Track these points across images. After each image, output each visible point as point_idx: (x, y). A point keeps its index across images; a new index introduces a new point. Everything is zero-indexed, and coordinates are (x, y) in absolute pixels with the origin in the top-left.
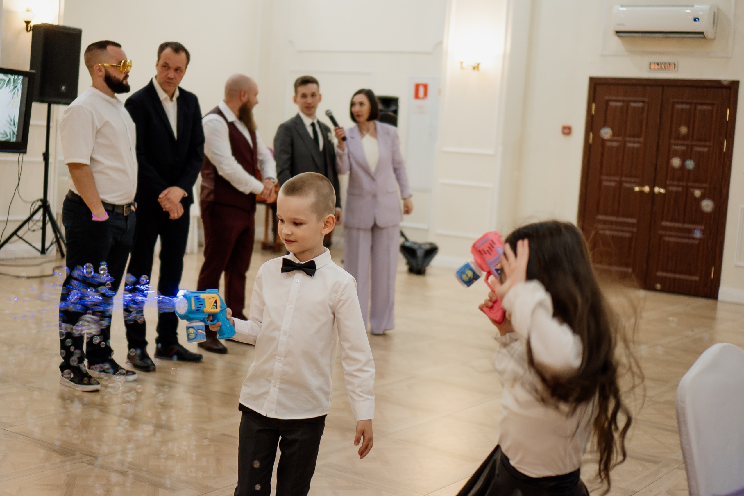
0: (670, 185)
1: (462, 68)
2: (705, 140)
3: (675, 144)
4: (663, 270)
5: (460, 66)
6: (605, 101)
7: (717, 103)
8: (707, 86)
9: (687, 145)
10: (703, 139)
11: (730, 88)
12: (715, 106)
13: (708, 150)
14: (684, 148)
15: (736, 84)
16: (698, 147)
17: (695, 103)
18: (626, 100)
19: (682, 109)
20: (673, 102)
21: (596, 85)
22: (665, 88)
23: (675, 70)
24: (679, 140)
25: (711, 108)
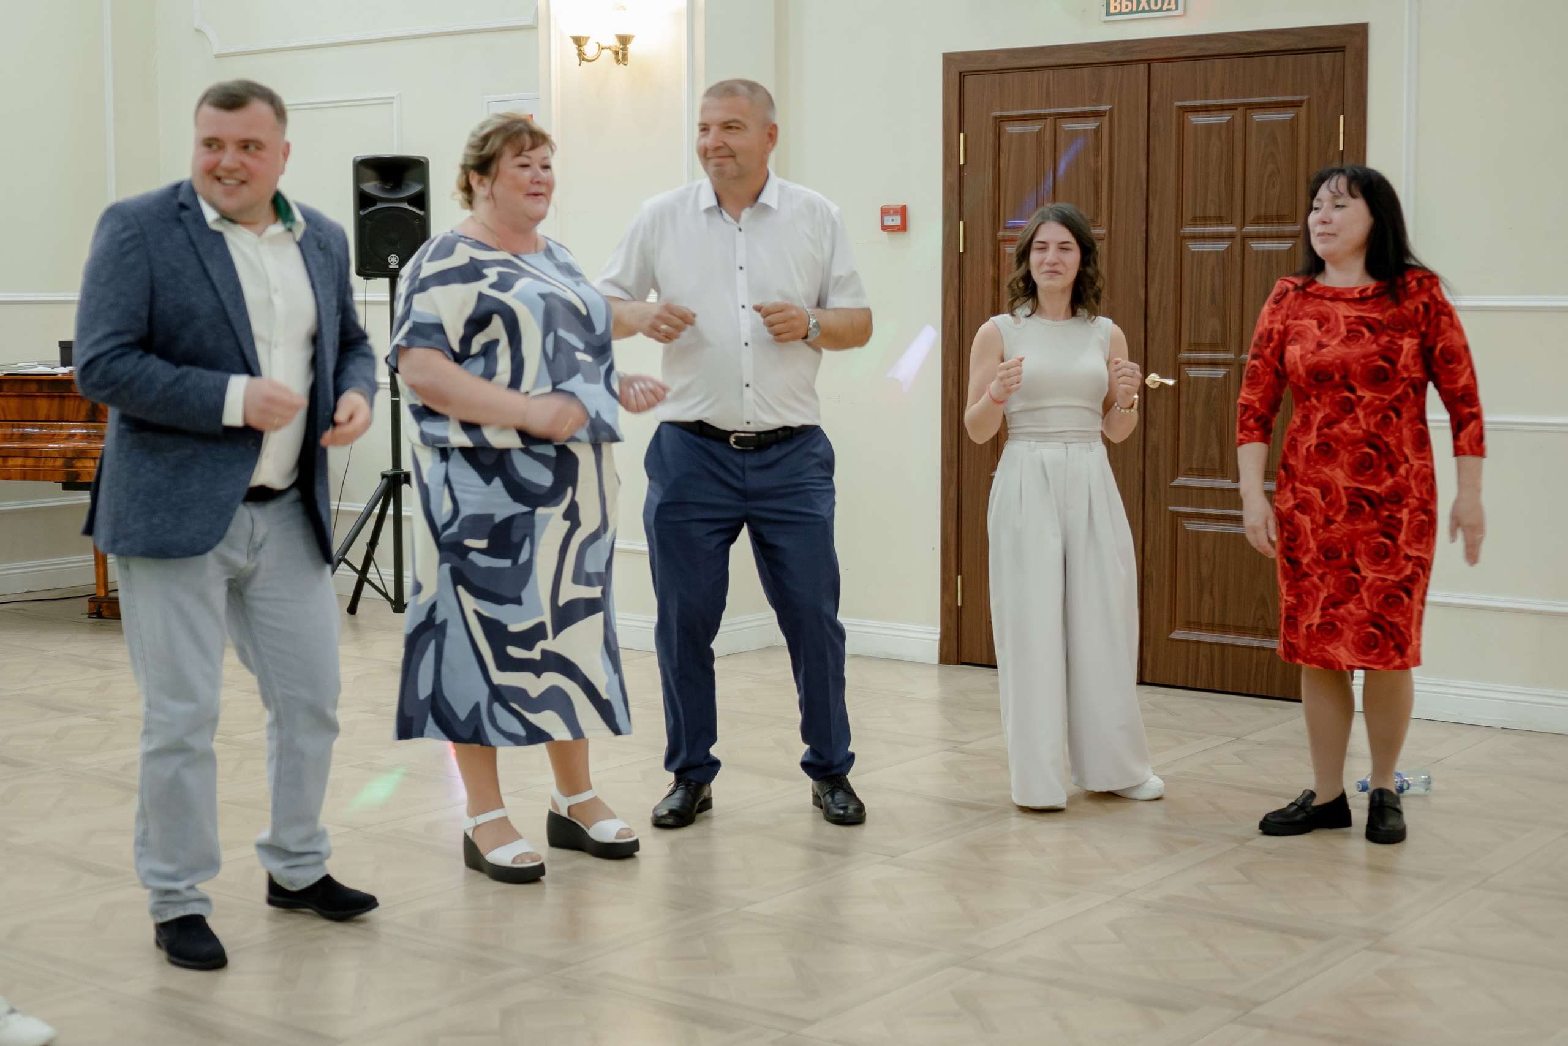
0: (1190, 363)
1: (581, 54)
2: (1280, 219)
3: (1195, 238)
4: (1188, 625)
5: (576, 52)
6: (991, 121)
7: (1309, 99)
8: (1276, 49)
9: (1231, 237)
10: (1275, 214)
11: (1341, 49)
12: (1303, 111)
13: (1290, 248)
14: (1222, 246)
15: (1358, 33)
16: (1262, 239)
17: (1243, 105)
18: (1050, 115)
19: (1209, 127)
20: (1181, 108)
21: (964, 76)
22: (1156, 67)
23: (1177, 9)
24: (1205, 225)
25: (1293, 115)
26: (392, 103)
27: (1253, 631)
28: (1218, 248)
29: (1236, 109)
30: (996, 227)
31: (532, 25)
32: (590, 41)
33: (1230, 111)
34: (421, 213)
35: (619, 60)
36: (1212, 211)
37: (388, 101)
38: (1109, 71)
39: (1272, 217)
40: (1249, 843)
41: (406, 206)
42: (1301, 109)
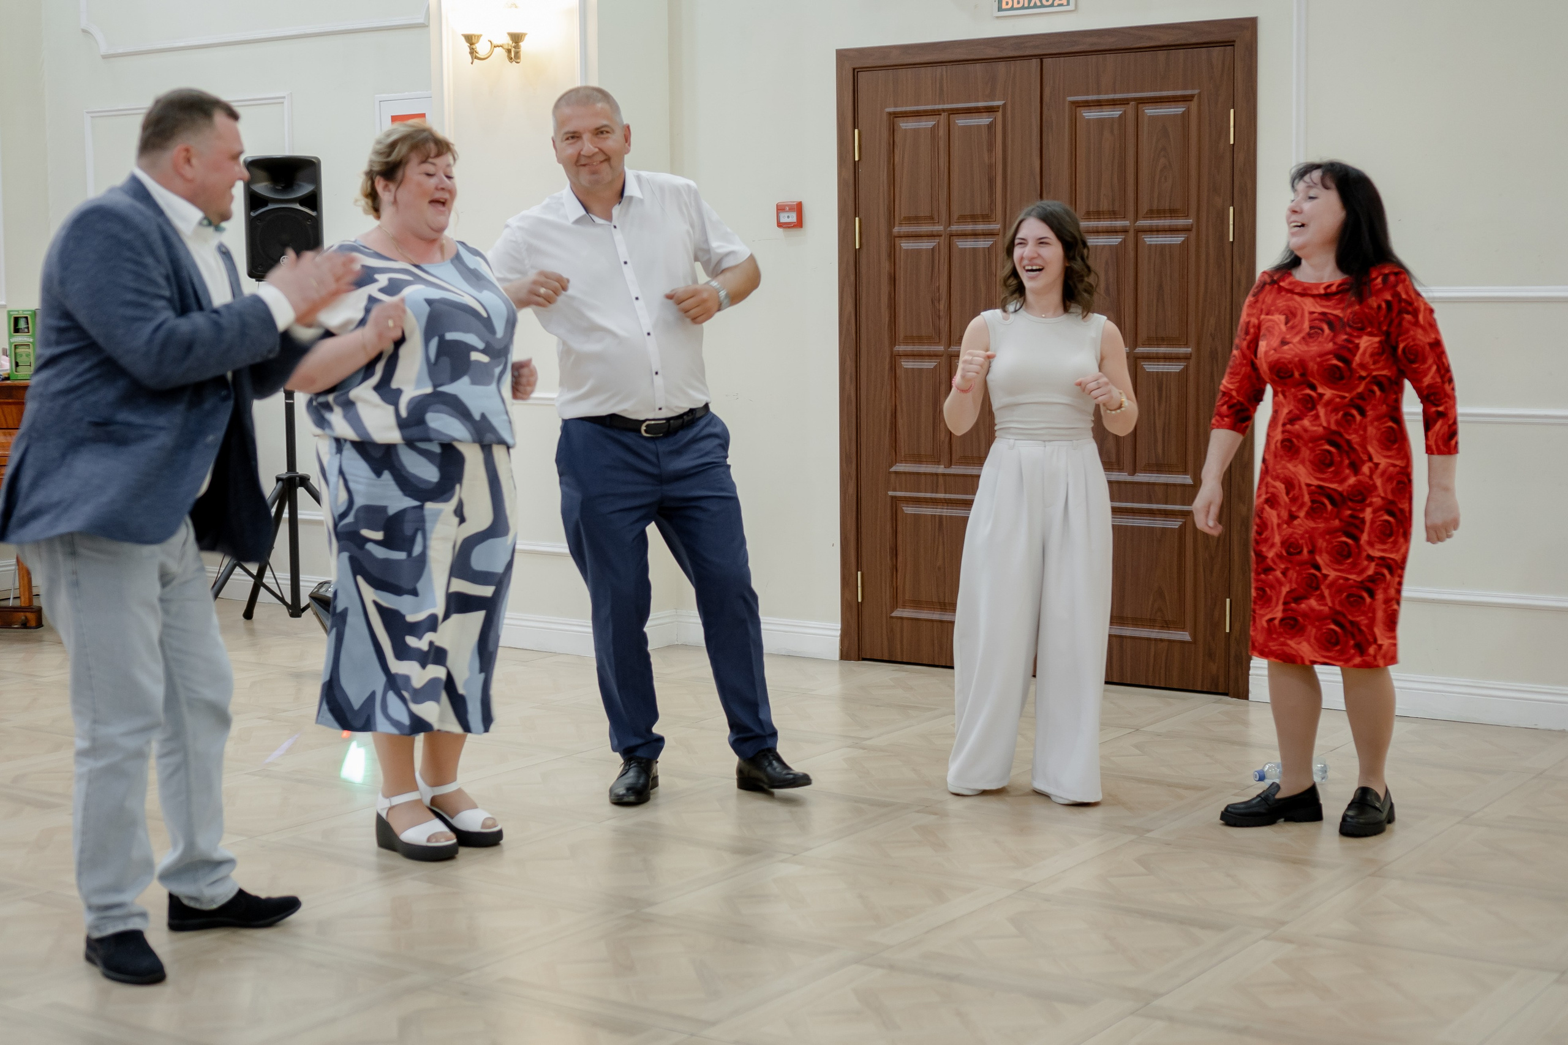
5: (468, 50)
6: (885, 117)
7: (1200, 94)
8: (1166, 44)
9: (1125, 231)
10: (1167, 208)
11: (1230, 43)
12: (1194, 105)
13: (1183, 242)
14: (1116, 240)
15: (1249, 26)
16: (1155, 233)
17: (1134, 99)
18: (944, 110)
19: (1101, 122)
20: (1073, 103)
21: (858, 72)
22: (1047, 62)
23: (1068, 4)
24: (1099, 219)
25: (1184, 109)
26: (283, 103)
27: (1151, 623)
28: (1113, 242)
29: (1128, 104)
30: (891, 224)
31: (424, 24)
32: (481, 39)
33: (1123, 106)
34: (314, 214)
35: (511, 58)
36: (1105, 206)
37: (278, 101)
38: (1001, 67)
39: (1164, 211)
40: (1148, 835)
41: (298, 206)
42: (1192, 103)
